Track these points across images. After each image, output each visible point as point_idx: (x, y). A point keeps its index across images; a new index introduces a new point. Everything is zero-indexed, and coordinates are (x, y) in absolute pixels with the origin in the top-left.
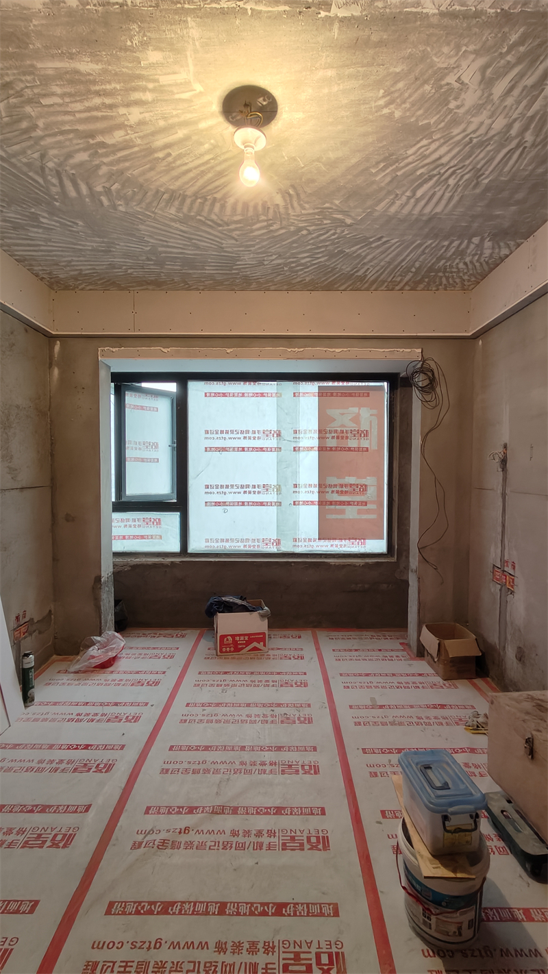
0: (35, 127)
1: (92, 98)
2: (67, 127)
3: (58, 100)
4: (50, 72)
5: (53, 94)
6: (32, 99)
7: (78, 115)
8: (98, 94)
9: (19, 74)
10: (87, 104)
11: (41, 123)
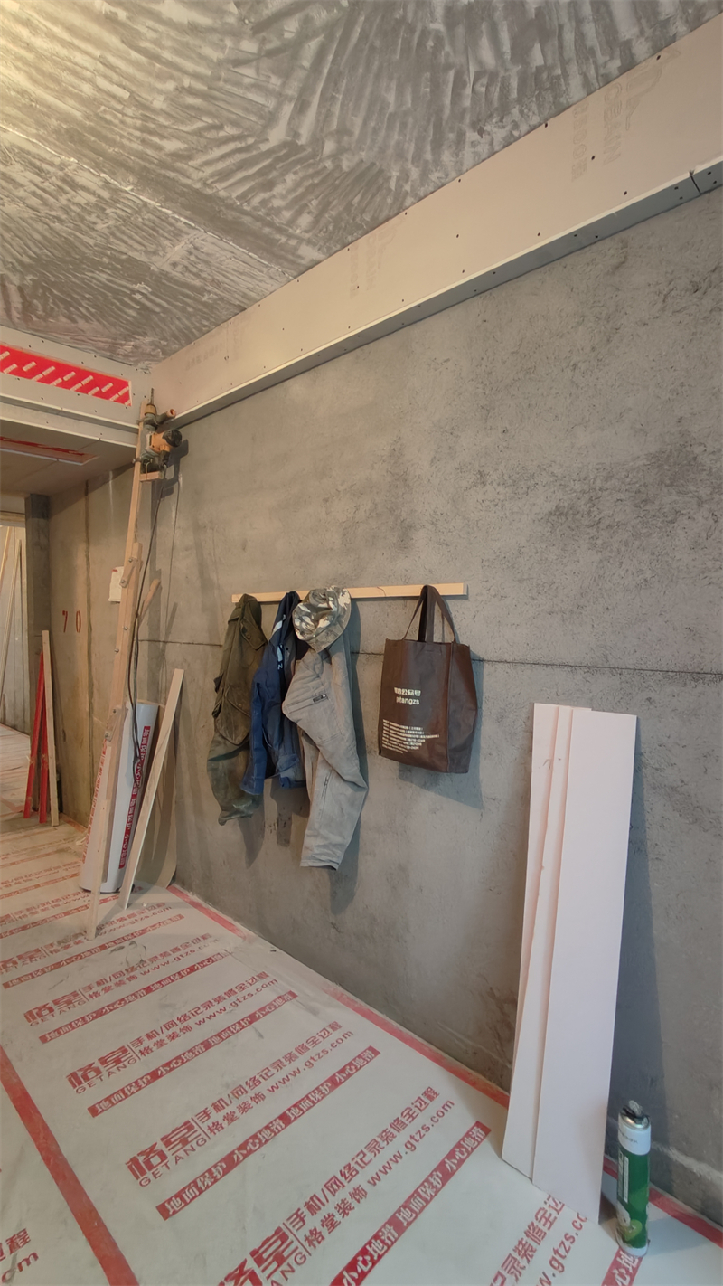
0: (181, 90)
1: (46, 50)
2: (134, 55)
3: (101, 82)
4: (72, 102)
5: (100, 90)
6: (136, 106)
7: (98, 53)
8: (29, 47)
9: (116, 126)
10: (64, 52)
11: (170, 86)
